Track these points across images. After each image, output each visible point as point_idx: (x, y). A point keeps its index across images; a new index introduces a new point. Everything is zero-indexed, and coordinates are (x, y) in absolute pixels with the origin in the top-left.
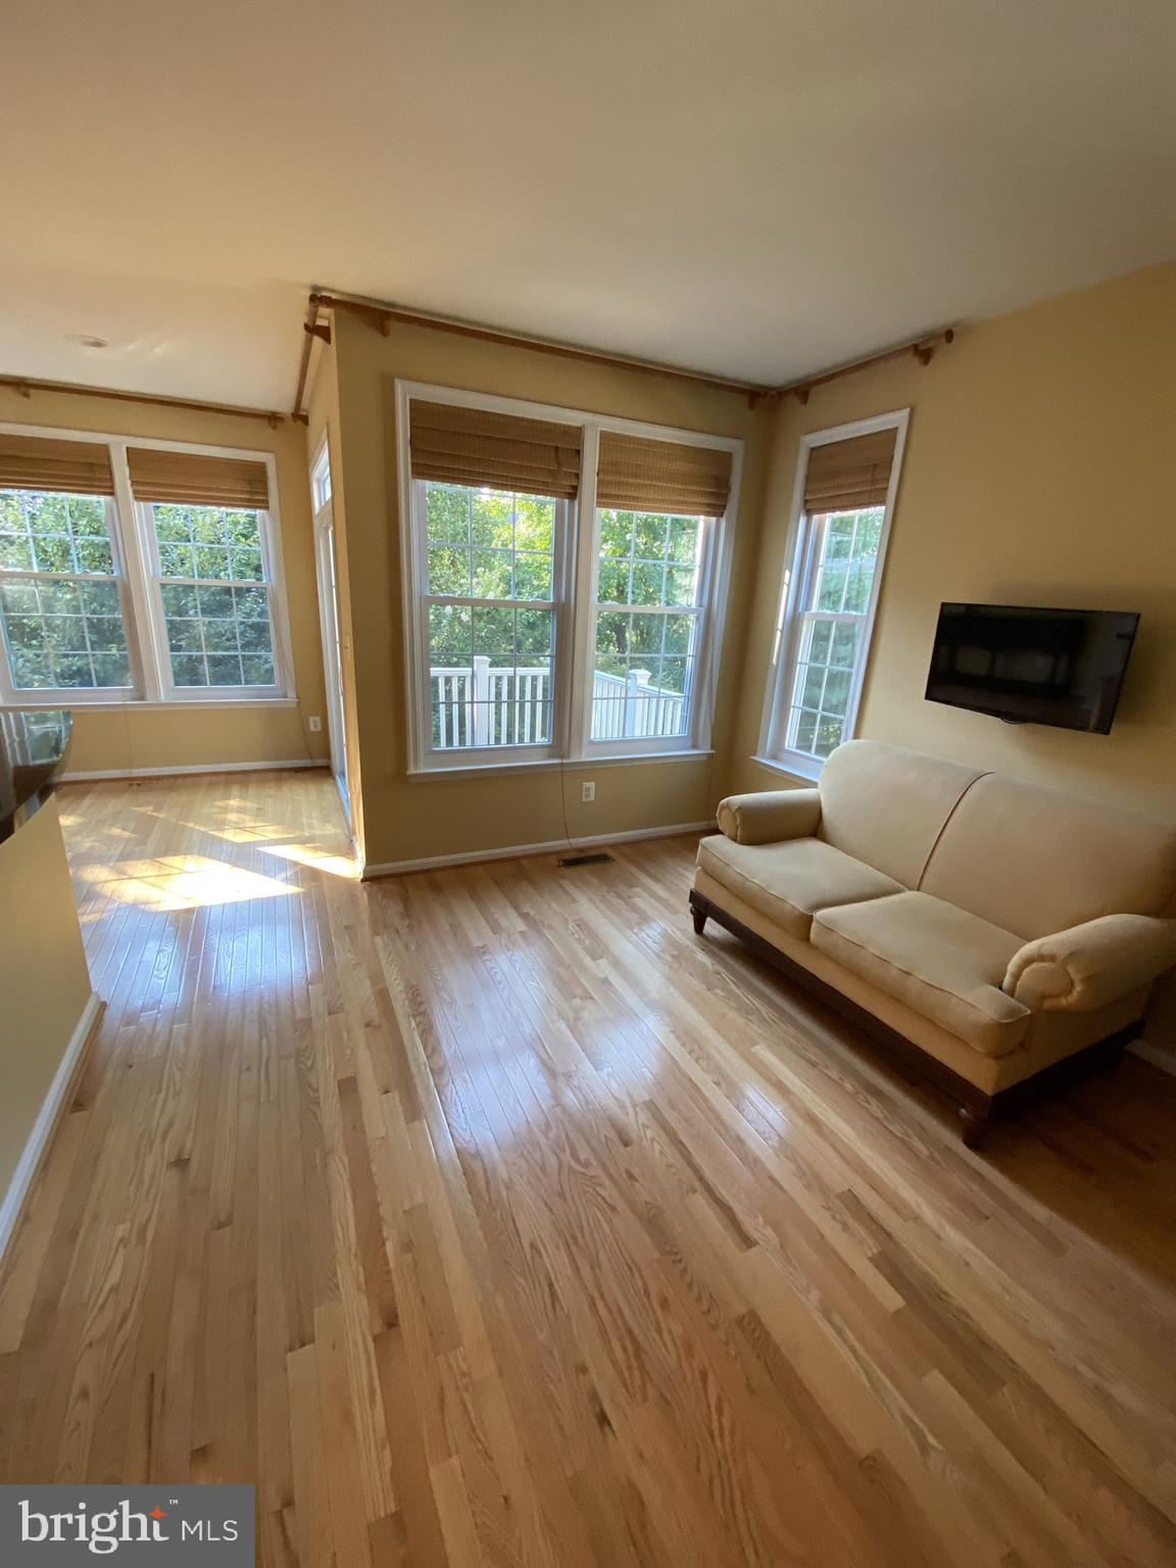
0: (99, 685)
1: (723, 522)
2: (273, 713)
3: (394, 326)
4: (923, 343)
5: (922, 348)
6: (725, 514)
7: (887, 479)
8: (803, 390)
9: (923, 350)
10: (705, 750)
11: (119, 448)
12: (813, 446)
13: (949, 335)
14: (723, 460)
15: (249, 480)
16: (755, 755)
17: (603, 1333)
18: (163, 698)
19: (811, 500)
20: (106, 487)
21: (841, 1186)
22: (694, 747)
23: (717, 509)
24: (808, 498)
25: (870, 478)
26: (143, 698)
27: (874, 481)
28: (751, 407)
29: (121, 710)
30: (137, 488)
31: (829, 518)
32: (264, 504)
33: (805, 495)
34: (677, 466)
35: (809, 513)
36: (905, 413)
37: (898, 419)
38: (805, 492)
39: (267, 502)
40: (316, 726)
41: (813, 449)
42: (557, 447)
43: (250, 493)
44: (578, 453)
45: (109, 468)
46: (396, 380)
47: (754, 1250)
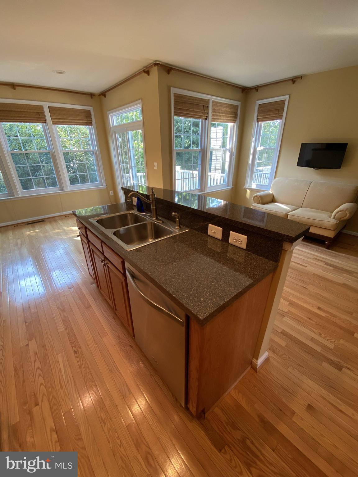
0: (48, 187)
1: (236, 124)
2: (100, 191)
3: (173, 72)
4: (294, 79)
5: (294, 80)
6: (236, 122)
7: (283, 113)
8: (257, 88)
9: (293, 80)
10: (231, 187)
11: (46, 106)
12: (260, 104)
13: (301, 77)
14: (236, 107)
15: (86, 116)
16: (244, 186)
17: (296, 280)
18: (69, 189)
19: (259, 118)
20: (43, 120)
21: (313, 257)
22: (228, 186)
23: (234, 121)
24: (258, 118)
25: (278, 113)
26: (63, 190)
27: (279, 113)
28: (242, 92)
29: (58, 194)
30: (53, 120)
31: (263, 123)
32: (91, 124)
33: (258, 117)
34: (227, 110)
35: (258, 122)
36: (288, 96)
37: (286, 98)
38: (258, 116)
39: (92, 123)
40: (112, 194)
41: (259, 104)
42: (203, 105)
43: (87, 120)
44: (208, 107)
45: (43, 114)
46: (171, 88)
47: (307, 267)
